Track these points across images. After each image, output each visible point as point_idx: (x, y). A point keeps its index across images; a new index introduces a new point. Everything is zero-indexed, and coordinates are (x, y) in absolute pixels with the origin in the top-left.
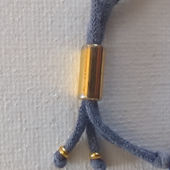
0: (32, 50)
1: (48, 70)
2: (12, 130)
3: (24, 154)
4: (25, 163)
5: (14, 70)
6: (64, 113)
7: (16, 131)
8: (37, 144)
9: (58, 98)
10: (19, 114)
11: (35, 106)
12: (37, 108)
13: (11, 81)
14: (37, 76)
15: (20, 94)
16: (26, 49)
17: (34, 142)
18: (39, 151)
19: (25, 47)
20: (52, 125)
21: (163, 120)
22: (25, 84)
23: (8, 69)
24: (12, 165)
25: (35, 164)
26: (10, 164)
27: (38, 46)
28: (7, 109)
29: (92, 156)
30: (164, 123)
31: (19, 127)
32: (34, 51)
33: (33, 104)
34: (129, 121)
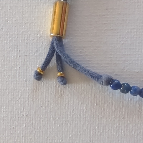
0: (25, 7)
1: (35, 20)
2: (12, 56)
3: (18, 71)
4: (18, 77)
5: (14, 19)
6: (43, 47)
7: (14, 57)
8: (25, 66)
9: (40, 37)
10: (16, 47)
11: (26, 42)
12: (27, 43)
13: (12, 26)
14: (28, 23)
15: (17, 34)
16: (22, 6)
17: (24, 64)
18: (27, 70)
19: (21, 5)
20: (36, 54)
21: (111, 55)
22: (20, 28)
23: (11, 18)
24: (10, 77)
25: (24, 78)
26: (9, 76)
27: (29, 5)
28: (9, 43)
29: (58, 74)
30: (112, 56)
31: (15, 54)
32: (27, 7)
33: (24, 40)
34: (87, 54)
